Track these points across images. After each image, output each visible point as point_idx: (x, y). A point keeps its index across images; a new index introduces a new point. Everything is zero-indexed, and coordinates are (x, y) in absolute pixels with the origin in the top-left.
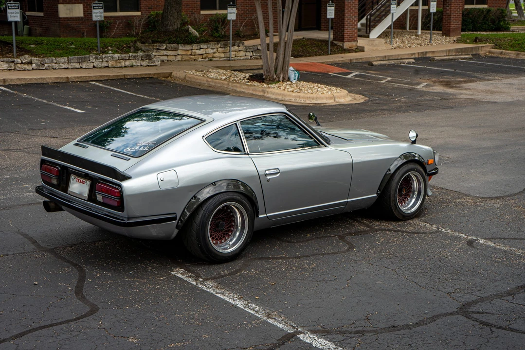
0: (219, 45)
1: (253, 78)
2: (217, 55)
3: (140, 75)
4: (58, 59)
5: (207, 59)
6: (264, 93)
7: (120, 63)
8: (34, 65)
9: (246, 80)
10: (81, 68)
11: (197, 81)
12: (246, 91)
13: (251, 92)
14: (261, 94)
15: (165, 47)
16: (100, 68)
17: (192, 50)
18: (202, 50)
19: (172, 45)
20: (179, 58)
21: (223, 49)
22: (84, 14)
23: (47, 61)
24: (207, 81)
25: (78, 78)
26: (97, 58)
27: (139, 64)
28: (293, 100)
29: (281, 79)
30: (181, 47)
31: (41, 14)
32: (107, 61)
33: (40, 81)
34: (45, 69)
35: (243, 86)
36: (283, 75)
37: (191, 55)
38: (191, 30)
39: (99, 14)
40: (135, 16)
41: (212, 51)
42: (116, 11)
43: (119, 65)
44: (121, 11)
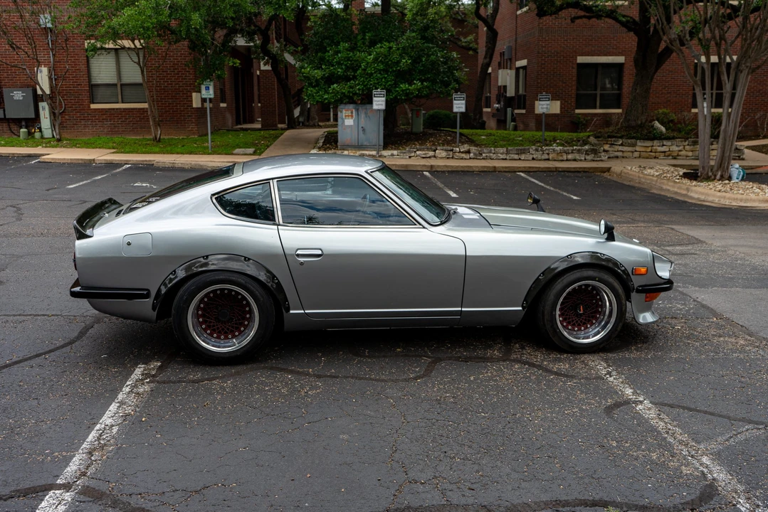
0: (687, 143)
1: (686, 176)
2: (683, 153)
3: (574, 168)
4: (497, 149)
5: (671, 157)
6: (688, 191)
7: (562, 156)
8: (472, 154)
9: (678, 177)
10: (520, 159)
11: (631, 177)
12: (672, 189)
13: (676, 190)
14: (685, 192)
15: (621, 142)
16: (540, 160)
17: (653, 146)
18: (665, 147)
19: (629, 141)
20: (636, 154)
21: (692, 147)
22: (561, 110)
23: (485, 151)
24: (639, 177)
25: (506, 167)
26: (537, 150)
27: (583, 159)
28: (716, 201)
29: (718, 177)
30: (639, 143)
31: (524, 111)
32: (548, 154)
33: (466, 169)
34: (483, 159)
35: (670, 184)
36: (722, 172)
37: (651, 152)
38: (657, 124)
39: (545, 106)
40: (614, 114)
41: (677, 149)
42: (595, 108)
43: (561, 158)
44: (601, 108)
